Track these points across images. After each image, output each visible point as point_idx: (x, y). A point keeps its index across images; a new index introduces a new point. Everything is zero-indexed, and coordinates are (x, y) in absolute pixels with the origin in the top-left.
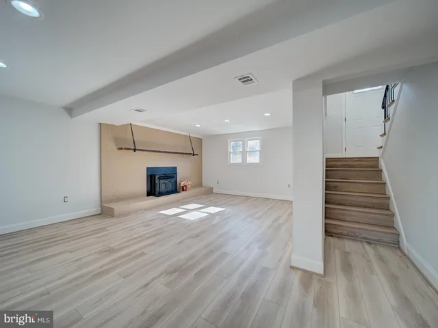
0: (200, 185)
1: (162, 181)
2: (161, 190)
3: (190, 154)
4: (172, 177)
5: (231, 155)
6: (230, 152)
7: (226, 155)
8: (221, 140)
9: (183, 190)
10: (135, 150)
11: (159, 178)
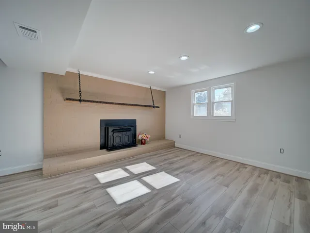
0: (163, 137)
1: (116, 134)
2: (115, 144)
3: (150, 106)
4: (129, 130)
5: (195, 107)
6: (194, 104)
7: (189, 107)
8: (184, 90)
9: (142, 143)
10: (80, 101)
11: (113, 131)
